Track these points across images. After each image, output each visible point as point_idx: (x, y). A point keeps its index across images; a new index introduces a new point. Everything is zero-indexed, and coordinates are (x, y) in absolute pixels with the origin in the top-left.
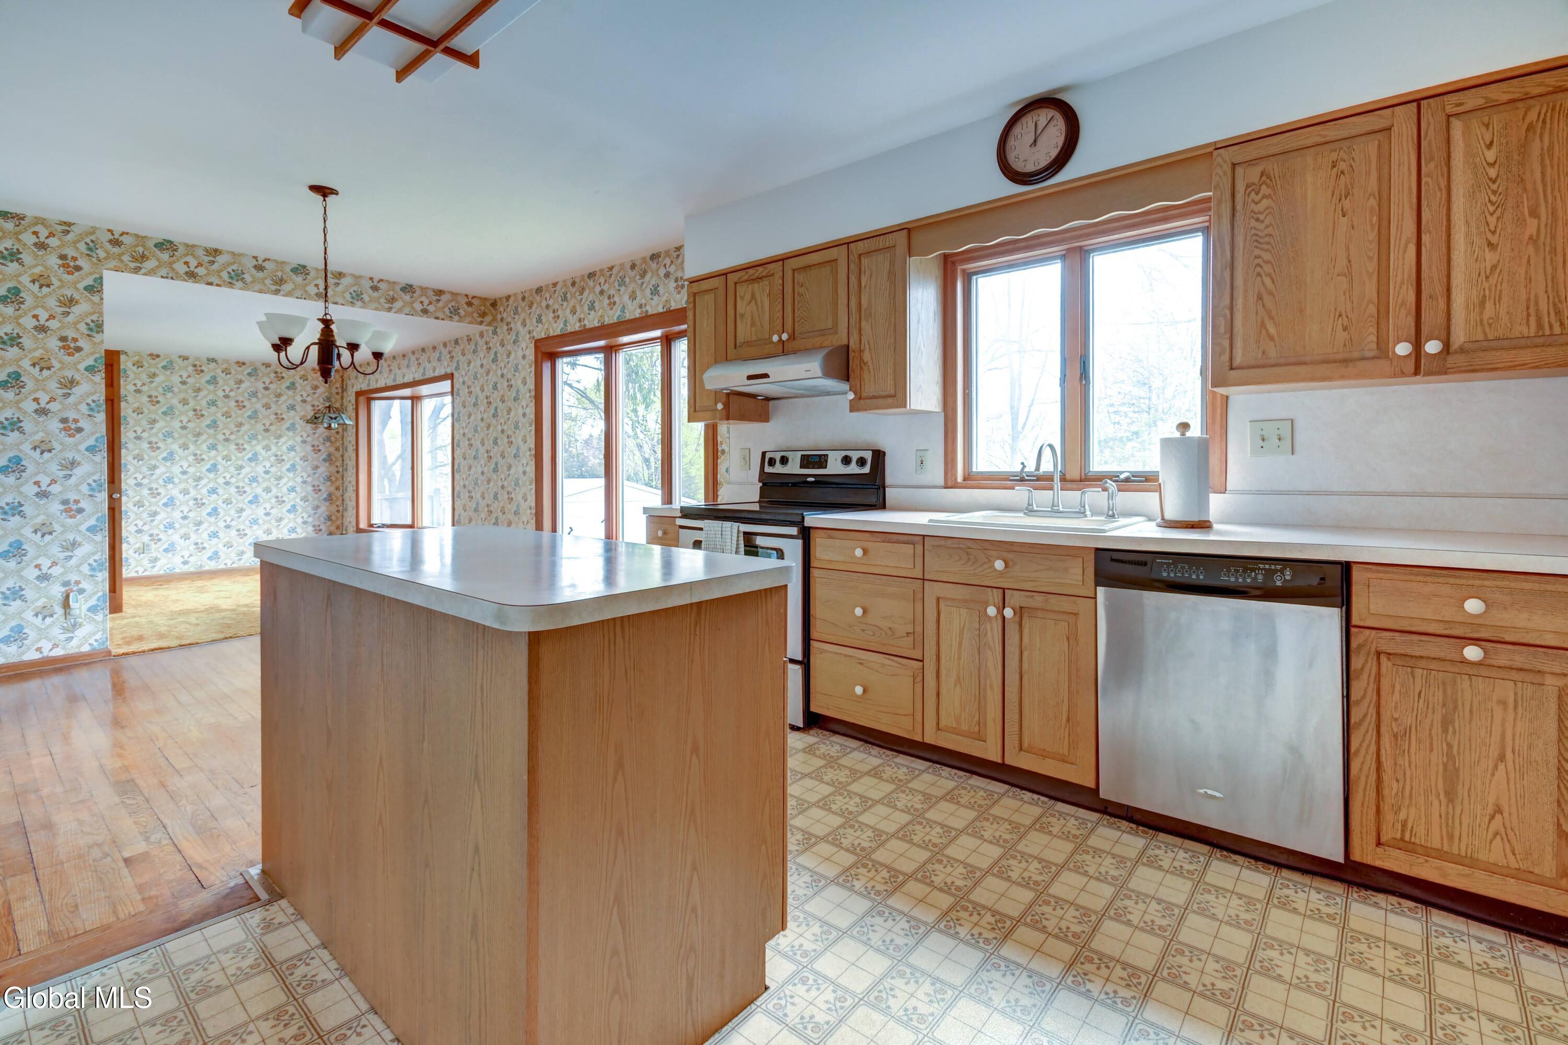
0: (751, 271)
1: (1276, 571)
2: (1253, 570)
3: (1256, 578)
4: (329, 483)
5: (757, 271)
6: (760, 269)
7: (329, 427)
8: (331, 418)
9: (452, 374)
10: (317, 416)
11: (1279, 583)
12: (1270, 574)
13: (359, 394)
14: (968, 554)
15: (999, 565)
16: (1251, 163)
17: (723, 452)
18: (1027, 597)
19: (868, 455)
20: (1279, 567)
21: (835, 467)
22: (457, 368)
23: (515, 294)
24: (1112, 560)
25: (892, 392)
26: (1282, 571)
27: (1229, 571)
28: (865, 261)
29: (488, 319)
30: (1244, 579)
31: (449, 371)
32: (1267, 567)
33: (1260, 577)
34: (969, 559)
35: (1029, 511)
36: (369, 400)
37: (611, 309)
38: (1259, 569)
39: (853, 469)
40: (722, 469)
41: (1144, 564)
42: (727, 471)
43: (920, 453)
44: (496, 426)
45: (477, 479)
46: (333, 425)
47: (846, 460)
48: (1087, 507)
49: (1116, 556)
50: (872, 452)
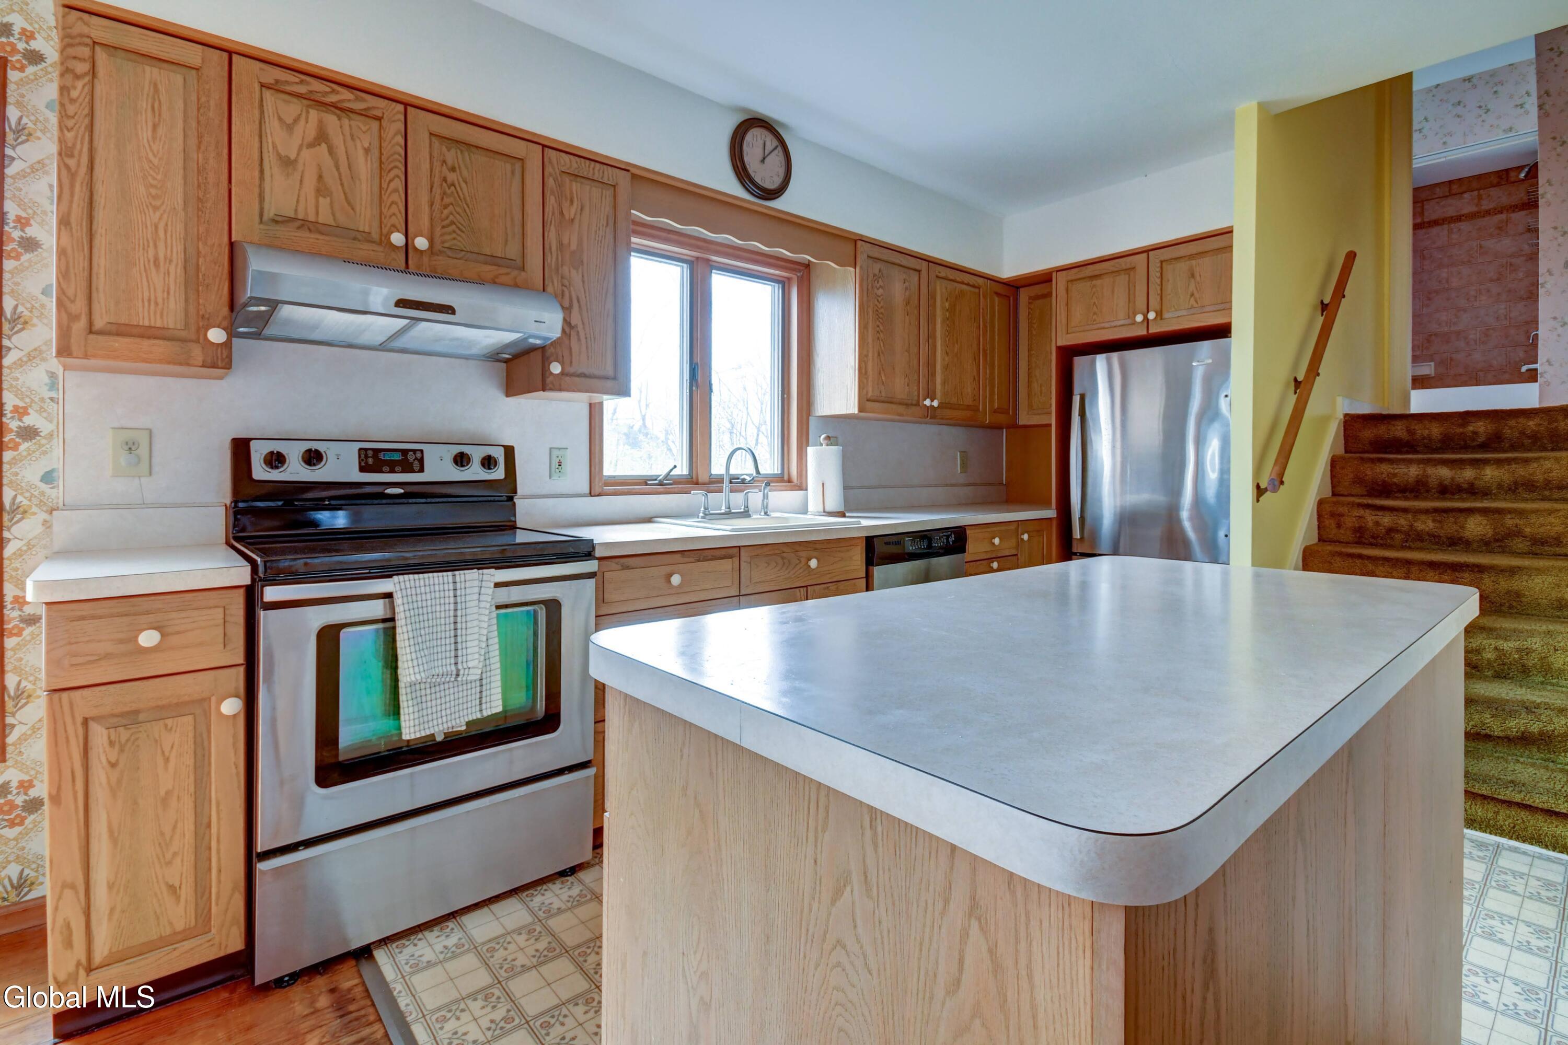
5: (334, 91)
6: (345, 92)
12: (947, 538)
14: (783, 558)
15: (813, 563)
16: (876, 259)
17: (30, 432)
18: (824, 589)
19: (499, 454)
20: (950, 533)
24: (885, 543)
25: (611, 373)
26: (951, 536)
28: (572, 185)
30: (940, 543)
32: (946, 534)
33: (945, 541)
34: (784, 564)
38: (944, 536)
39: (475, 472)
41: (899, 543)
42: (47, 479)
43: (556, 453)
47: (461, 460)
48: (750, 507)
49: (886, 539)
50: (502, 449)
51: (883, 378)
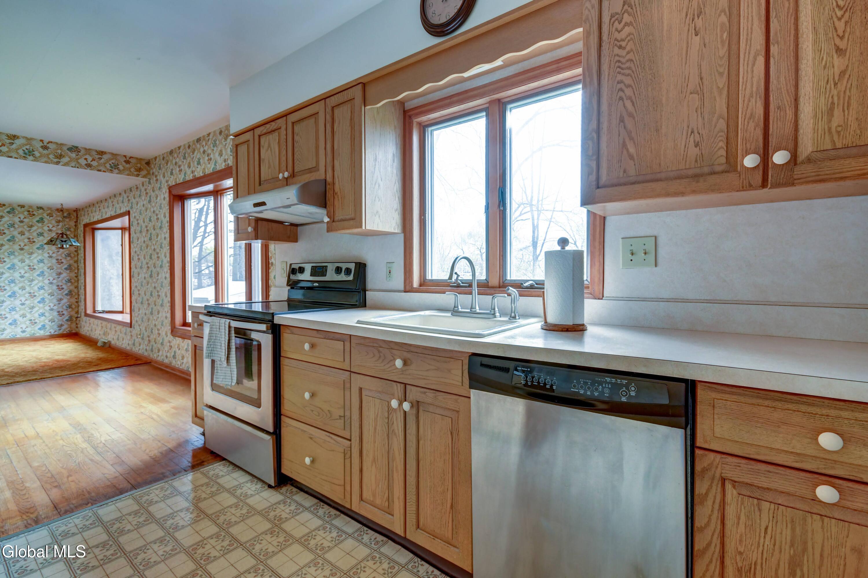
0: (268, 126)
1: (622, 385)
2: (600, 383)
3: (603, 392)
4: (69, 284)
5: (271, 125)
6: (273, 123)
7: (62, 247)
8: (62, 241)
9: (129, 212)
10: (52, 239)
11: (624, 399)
12: (616, 387)
13: (85, 226)
14: (379, 352)
15: (399, 363)
17: (272, 263)
18: (421, 392)
19: (352, 266)
20: (625, 382)
21: (331, 276)
22: (132, 208)
23: (159, 155)
24: (482, 365)
25: (353, 216)
26: (627, 386)
27: (578, 383)
28: (336, 111)
29: (144, 173)
30: (592, 392)
31: (127, 209)
32: (614, 380)
33: (607, 391)
34: (380, 357)
35: (455, 312)
36: (94, 230)
37: (209, 163)
38: (606, 382)
39: (342, 277)
40: (272, 276)
41: (506, 370)
42: (275, 278)
43: (389, 265)
44: (151, 246)
45: (142, 282)
46: (65, 246)
47: (338, 270)
48: (497, 309)
49: (486, 361)
50: (354, 264)
51: (632, 150)
